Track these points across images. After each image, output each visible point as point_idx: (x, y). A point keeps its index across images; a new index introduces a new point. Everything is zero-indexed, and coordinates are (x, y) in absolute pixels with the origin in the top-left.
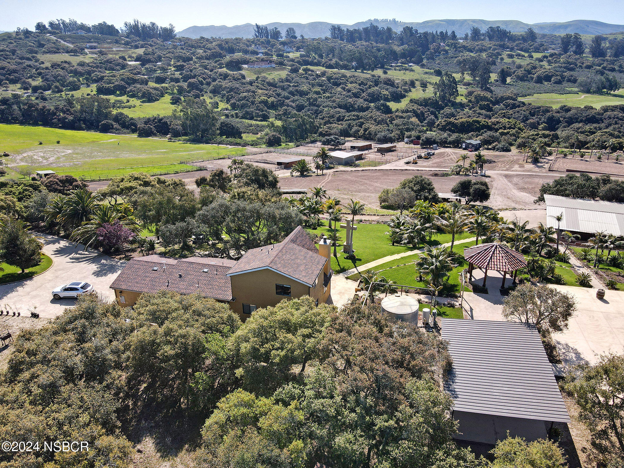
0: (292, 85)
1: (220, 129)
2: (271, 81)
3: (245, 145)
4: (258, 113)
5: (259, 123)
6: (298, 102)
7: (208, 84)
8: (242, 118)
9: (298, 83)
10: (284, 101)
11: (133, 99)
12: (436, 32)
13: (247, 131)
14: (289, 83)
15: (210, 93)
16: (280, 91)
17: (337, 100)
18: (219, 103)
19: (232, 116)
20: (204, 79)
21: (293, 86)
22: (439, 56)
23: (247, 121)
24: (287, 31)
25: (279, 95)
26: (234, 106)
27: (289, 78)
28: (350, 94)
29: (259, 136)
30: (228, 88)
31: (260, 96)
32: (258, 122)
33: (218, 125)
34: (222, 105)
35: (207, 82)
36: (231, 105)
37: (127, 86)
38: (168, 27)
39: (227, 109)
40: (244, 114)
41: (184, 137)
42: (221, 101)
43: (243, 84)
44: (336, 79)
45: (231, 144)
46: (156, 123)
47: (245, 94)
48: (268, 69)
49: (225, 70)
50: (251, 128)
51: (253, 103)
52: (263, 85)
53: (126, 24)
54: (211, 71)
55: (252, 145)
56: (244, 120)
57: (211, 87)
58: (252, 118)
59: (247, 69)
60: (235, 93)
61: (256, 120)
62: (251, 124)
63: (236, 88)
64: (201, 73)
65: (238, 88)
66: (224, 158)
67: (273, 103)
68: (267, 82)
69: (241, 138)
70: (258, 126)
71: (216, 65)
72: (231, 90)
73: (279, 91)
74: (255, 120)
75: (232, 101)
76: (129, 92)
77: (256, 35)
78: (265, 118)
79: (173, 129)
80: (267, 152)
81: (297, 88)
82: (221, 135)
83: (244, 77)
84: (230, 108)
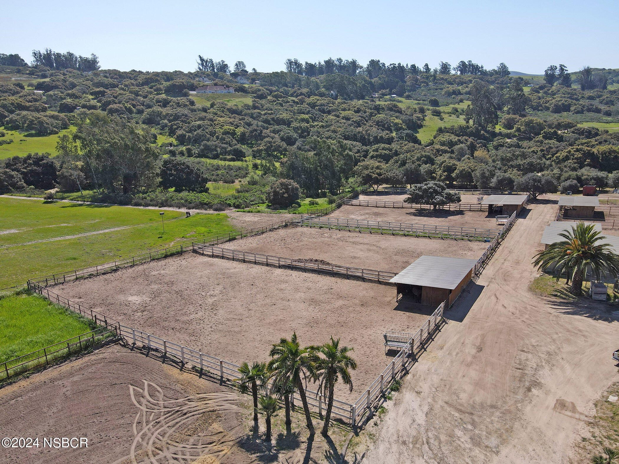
0: (263, 112)
1: (163, 174)
2: (234, 108)
3: (223, 206)
4: (226, 148)
5: (232, 163)
6: (282, 133)
7: (140, 112)
8: (200, 156)
9: (272, 110)
10: (261, 132)
11: (13, 132)
12: (407, 65)
13: (214, 177)
14: (259, 111)
15: (144, 123)
16: (250, 120)
17: (340, 129)
18: (159, 136)
19: (182, 153)
20: (134, 106)
21: (265, 114)
22: (420, 88)
23: (208, 161)
24: (236, 65)
25: (249, 125)
26: (182, 140)
27: (257, 104)
28: (350, 122)
29: (237, 184)
30: (171, 115)
31: (223, 126)
32: (227, 163)
33: (158, 169)
34: (162, 140)
35: (137, 110)
36: (177, 139)
37: (6, 113)
38: (90, 57)
39: (171, 145)
40: (202, 150)
41: (85, 193)
42: (161, 134)
43: (193, 111)
44: (321, 105)
45: (188, 205)
46: (30, 164)
47: (198, 123)
48: (224, 96)
49: (164, 96)
50: (219, 172)
51: (212, 134)
52: (223, 111)
53: (35, 54)
54: (145, 97)
55: (237, 207)
56: (203, 160)
57: (145, 115)
58: (216, 157)
59: (196, 95)
60: (182, 121)
61: (225, 160)
62: (218, 166)
63: (183, 115)
64: (129, 99)
65: (186, 116)
66: (180, 253)
67: (243, 134)
68: (228, 109)
69: (206, 190)
70: (230, 168)
71: (152, 90)
72: (176, 117)
73: (248, 119)
74: (221, 160)
75: (179, 132)
76: (8, 123)
77: (199, 68)
78: (239, 155)
79: (64, 177)
80: (286, 226)
81: (272, 116)
82: (165, 185)
83: (192, 103)
84: (175, 142)
